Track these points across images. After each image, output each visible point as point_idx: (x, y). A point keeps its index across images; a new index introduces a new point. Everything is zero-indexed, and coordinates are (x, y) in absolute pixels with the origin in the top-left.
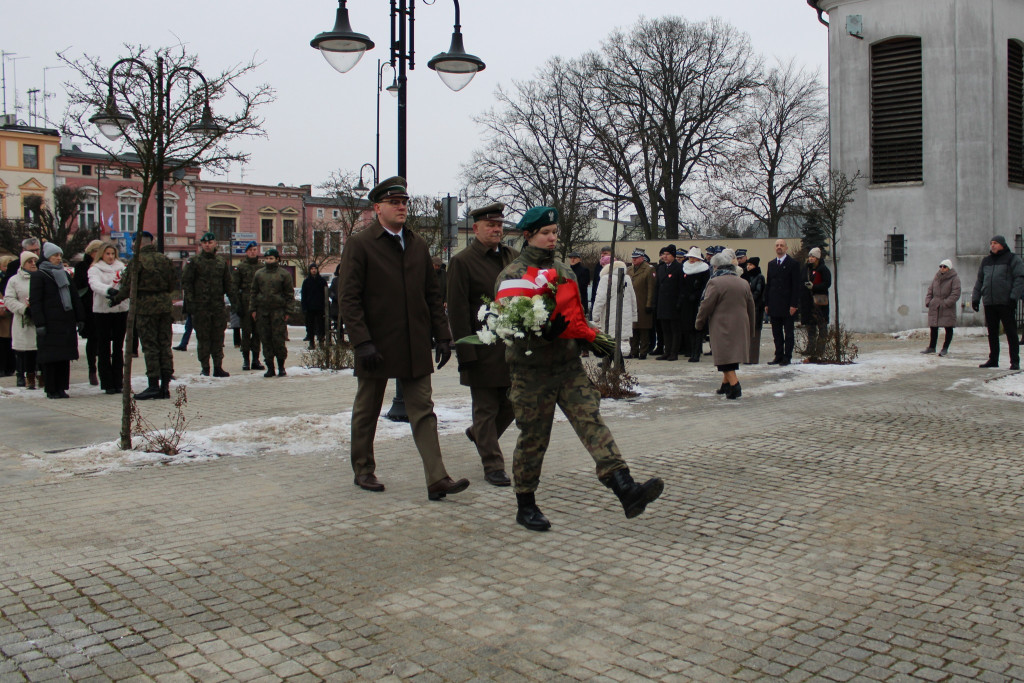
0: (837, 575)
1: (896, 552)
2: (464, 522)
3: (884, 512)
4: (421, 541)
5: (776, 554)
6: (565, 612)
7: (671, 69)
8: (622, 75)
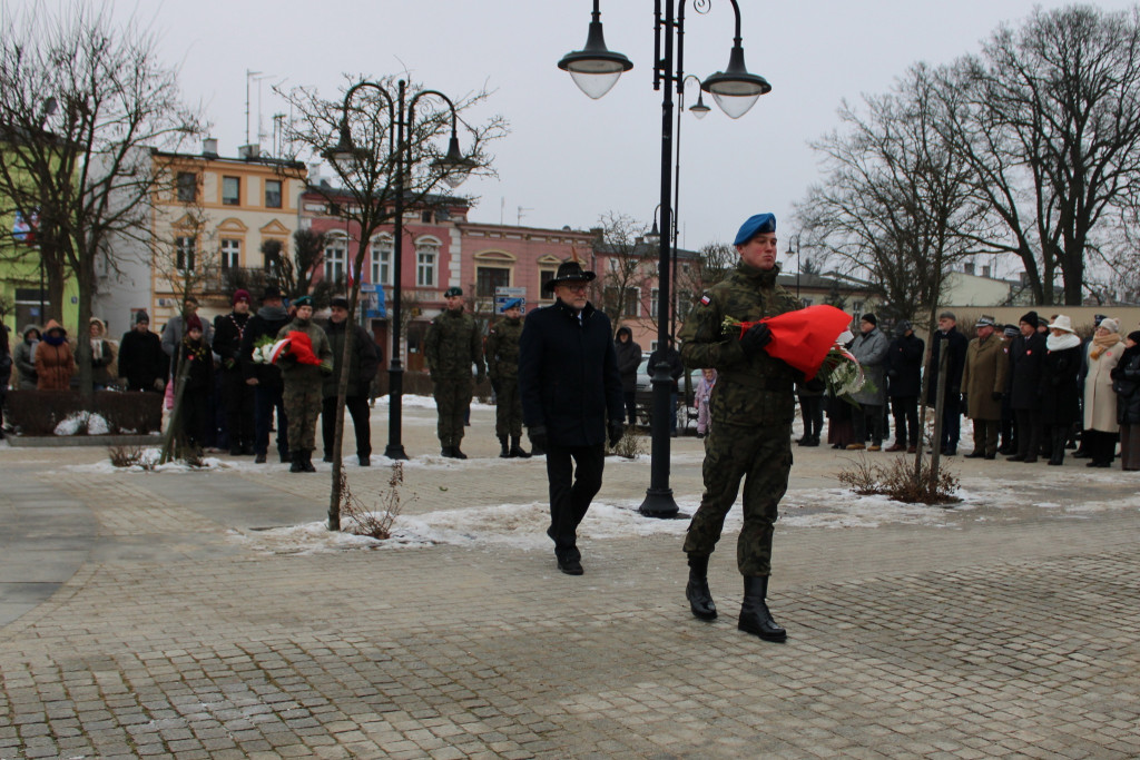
2: (687, 629)
4: (632, 645)
5: (1048, 690)
6: (767, 729)
7: (1076, 77)
8: (1009, 86)
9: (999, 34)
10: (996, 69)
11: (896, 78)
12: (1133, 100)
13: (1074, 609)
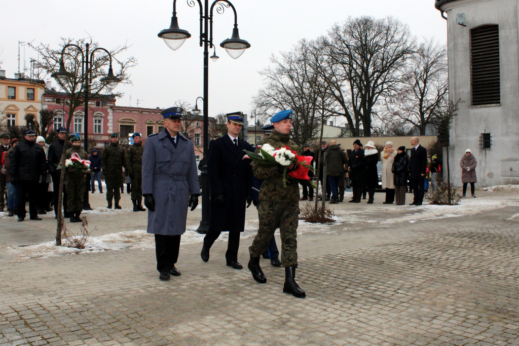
0: (423, 321)
1: (458, 309)
2: (225, 287)
3: (457, 287)
4: (201, 297)
5: (390, 309)
6: (269, 337)
7: (366, 45)
8: (339, 48)
9: (335, 27)
10: (334, 41)
11: (294, 45)
12: (388, 54)
13: (393, 269)
